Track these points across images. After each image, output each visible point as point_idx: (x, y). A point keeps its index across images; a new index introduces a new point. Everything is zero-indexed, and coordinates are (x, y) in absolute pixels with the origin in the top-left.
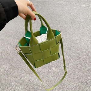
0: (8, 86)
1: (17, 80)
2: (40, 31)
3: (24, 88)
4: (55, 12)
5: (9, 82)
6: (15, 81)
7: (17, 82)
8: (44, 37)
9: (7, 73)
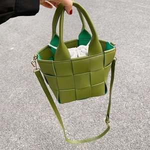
0: (12, 126)
1: (30, 120)
2: (78, 41)
3: (37, 139)
4: (135, 21)
5: (15, 119)
6: (26, 122)
7: (28, 124)
8: (83, 50)
9: (18, 102)
